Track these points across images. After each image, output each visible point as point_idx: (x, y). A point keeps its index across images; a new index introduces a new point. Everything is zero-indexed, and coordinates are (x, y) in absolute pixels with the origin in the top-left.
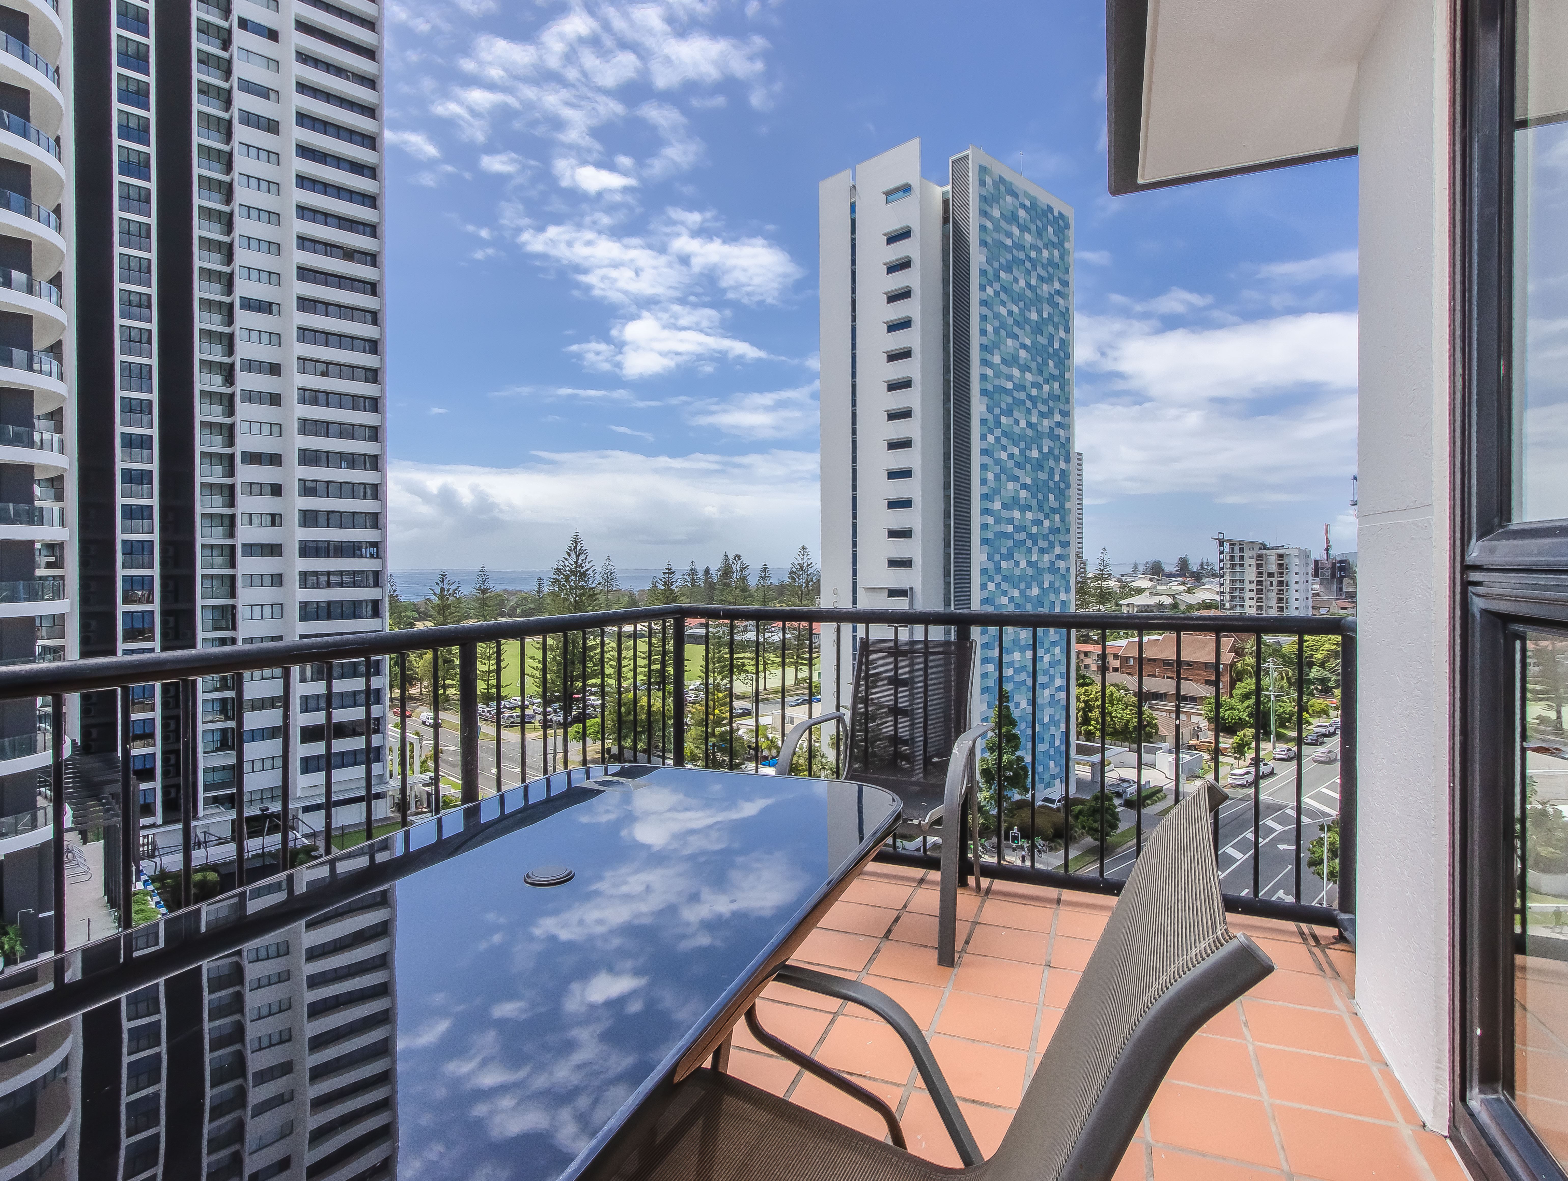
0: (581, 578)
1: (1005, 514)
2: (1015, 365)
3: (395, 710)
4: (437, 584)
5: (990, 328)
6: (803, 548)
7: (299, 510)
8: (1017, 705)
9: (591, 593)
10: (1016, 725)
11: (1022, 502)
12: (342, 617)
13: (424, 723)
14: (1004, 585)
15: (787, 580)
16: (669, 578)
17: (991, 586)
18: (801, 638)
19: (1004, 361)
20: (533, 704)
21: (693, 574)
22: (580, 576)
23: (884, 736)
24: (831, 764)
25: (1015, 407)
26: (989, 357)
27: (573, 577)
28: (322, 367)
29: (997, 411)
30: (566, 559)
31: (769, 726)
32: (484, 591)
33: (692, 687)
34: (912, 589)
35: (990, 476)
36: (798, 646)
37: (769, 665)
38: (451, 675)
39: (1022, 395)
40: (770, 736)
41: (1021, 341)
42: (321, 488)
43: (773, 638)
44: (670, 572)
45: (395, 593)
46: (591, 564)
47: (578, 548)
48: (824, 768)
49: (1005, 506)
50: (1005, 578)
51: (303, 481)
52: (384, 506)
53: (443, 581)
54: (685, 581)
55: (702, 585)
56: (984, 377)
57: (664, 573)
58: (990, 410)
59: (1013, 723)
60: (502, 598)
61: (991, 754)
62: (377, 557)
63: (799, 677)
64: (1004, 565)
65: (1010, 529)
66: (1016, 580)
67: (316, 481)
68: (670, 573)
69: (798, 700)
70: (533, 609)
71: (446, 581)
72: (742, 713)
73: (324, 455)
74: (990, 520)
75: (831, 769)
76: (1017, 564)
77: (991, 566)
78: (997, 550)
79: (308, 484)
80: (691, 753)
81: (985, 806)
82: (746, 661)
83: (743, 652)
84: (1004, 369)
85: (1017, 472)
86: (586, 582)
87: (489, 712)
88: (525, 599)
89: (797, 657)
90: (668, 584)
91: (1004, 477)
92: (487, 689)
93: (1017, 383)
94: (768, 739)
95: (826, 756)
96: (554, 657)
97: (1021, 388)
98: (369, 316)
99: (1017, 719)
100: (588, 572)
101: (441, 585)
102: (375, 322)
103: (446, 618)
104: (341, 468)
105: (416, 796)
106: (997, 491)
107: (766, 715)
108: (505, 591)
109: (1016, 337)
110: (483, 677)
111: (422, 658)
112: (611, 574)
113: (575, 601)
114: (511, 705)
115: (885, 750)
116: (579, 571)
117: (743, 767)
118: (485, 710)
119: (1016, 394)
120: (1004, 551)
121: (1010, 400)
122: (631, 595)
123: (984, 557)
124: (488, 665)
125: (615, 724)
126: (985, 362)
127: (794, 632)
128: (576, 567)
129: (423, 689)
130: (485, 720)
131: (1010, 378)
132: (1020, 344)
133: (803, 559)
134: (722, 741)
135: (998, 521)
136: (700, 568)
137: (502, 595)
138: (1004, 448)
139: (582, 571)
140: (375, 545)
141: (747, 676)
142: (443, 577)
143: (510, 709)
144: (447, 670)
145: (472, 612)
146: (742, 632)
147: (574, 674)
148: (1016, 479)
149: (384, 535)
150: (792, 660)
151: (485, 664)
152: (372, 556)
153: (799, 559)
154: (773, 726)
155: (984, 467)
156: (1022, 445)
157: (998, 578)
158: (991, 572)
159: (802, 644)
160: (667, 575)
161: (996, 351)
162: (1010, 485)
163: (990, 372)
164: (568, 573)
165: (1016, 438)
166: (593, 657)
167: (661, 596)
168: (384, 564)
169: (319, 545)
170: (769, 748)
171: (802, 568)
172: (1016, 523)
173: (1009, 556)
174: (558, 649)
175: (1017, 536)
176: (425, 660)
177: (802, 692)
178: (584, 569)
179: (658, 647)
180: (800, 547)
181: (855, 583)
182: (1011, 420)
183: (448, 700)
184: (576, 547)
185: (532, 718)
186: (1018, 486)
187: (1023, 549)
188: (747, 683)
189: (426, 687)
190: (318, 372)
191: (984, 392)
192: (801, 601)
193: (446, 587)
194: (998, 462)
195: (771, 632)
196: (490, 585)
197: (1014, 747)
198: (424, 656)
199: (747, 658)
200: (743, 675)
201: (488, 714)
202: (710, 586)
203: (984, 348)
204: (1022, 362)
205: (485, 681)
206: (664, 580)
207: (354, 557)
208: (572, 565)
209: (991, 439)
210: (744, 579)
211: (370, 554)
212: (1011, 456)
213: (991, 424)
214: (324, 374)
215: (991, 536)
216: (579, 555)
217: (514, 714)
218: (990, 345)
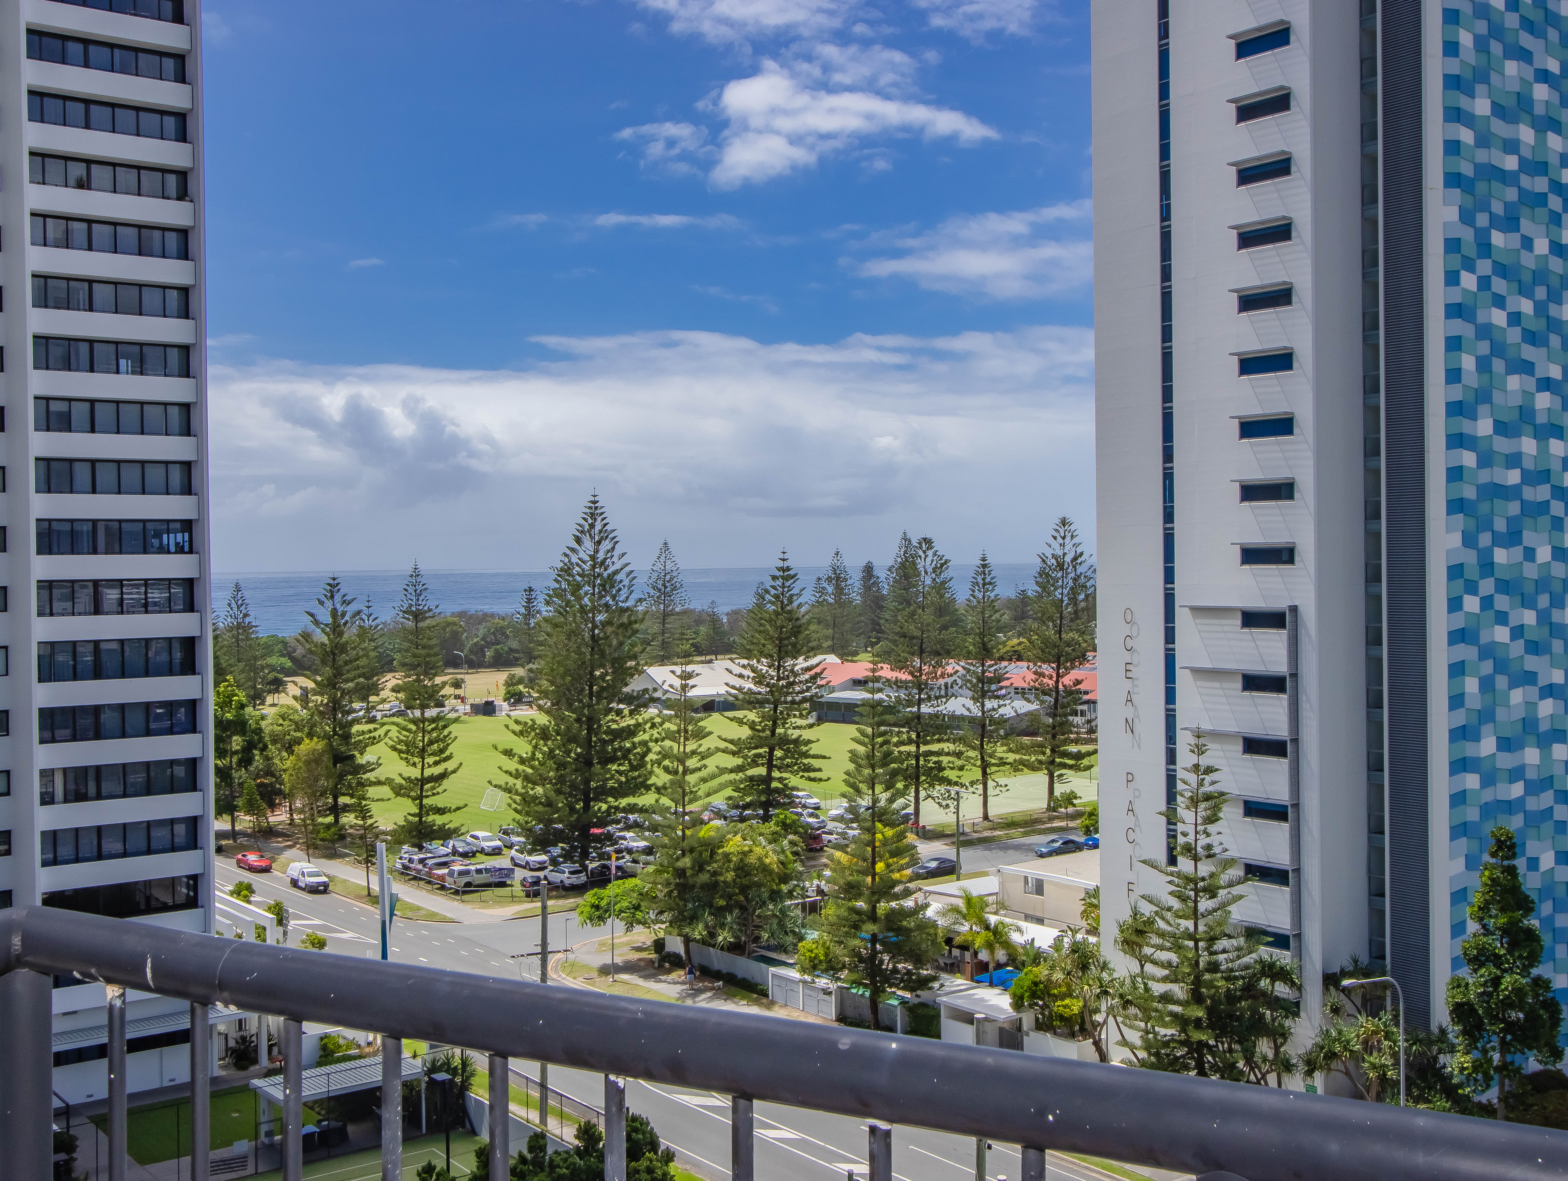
0: (605, 590)
1: (1502, 445)
2: (1525, 117)
3: (240, 856)
4: (321, 603)
5: (1466, 39)
6: (1064, 522)
7: (37, 459)
8: (1533, 864)
9: (625, 620)
10: (1532, 910)
11: (1541, 419)
12: (123, 673)
13: (295, 883)
14: (1502, 602)
15: (1032, 589)
16: (783, 586)
17: (1471, 604)
18: (1060, 711)
19: (1498, 110)
20: (510, 847)
21: (838, 578)
22: (603, 585)
23: (1235, 926)
24: (1122, 984)
25: (1525, 211)
26: (1464, 102)
27: (587, 588)
28: (77, 170)
29: (1482, 220)
30: (573, 550)
31: (991, 899)
32: (418, 616)
33: (834, 812)
34: (1294, 609)
35: (1468, 363)
36: (1054, 727)
37: (994, 769)
38: (350, 786)
39: (1541, 184)
40: (993, 919)
41: (1538, 64)
42: (80, 412)
43: (1002, 711)
44: (786, 574)
45: (247, 620)
46: (624, 560)
47: (598, 526)
48: (1106, 993)
49: (1501, 428)
50: (1504, 586)
51: (43, 400)
52: (202, 448)
53: (332, 597)
54: (822, 591)
55: (858, 600)
56: (1452, 147)
57: (774, 578)
58: (1466, 217)
59: (1526, 905)
60: (455, 628)
61: (1475, 971)
62: (191, 552)
63: (1057, 793)
64: (1500, 556)
65: (1513, 477)
66: (1529, 588)
67: (70, 400)
68: (786, 578)
69: (1053, 841)
70: (516, 651)
71: (338, 598)
72: (938, 868)
73: (84, 348)
74: (1469, 459)
75: (1121, 996)
76: (1530, 554)
77: (1470, 558)
78: (1486, 524)
79: (54, 407)
80: (826, 955)
81: (1460, 1085)
82: (945, 760)
83: (939, 741)
84: (1499, 128)
85: (1529, 352)
86: (614, 597)
87: (422, 861)
88: (501, 630)
89: (1053, 751)
90: (783, 600)
91: (1498, 365)
92: (420, 815)
93: (1530, 157)
94: (987, 928)
95: (1111, 966)
96: (551, 751)
97: (1538, 167)
98: (169, 64)
99: (1534, 896)
100: (618, 577)
101: (329, 604)
102: (181, 77)
103: (338, 673)
104: (118, 372)
105: (269, 1035)
106: (1483, 396)
107: (985, 874)
108: (462, 614)
109: (1525, 56)
110: (412, 790)
111: (292, 753)
112: (672, 579)
113: (593, 636)
114: (467, 849)
115: (1239, 957)
116: (599, 575)
117: (936, 985)
118: (416, 857)
119: (1525, 181)
120: (1500, 525)
121: (1512, 194)
122: (714, 620)
123: (1456, 539)
124: (420, 766)
125: (671, 891)
126: (1454, 115)
127: (1046, 698)
128: (594, 567)
129: (295, 816)
130: (415, 878)
131: (1511, 146)
132: (1536, 70)
133: (1063, 545)
134: (890, 929)
135: (1485, 460)
136: (853, 564)
137: (454, 624)
138: (1499, 302)
139: (605, 574)
140: (187, 525)
141: (949, 791)
142: (333, 587)
143: (465, 855)
144: (341, 777)
145: (397, 656)
146: (937, 698)
147: (593, 784)
148: (1526, 368)
149: (202, 507)
150: (1041, 757)
151: (414, 764)
152: (180, 550)
153: (1055, 545)
154: (1000, 897)
155: (1454, 344)
156: (1541, 293)
157: (1487, 586)
158: (1471, 573)
159: (1062, 724)
160: (779, 582)
161: (1480, 88)
162: (1514, 382)
163: (1466, 136)
164: (579, 579)
165: (1527, 277)
166: (629, 751)
167: (768, 627)
168: (203, 566)
169: (77, 527)
170: (990, 946)
171: (1061, 566)
172: (1528, 464)
173: (1512, 538)
174: (558, 734)
175: (1528, 493)
176: (298, 756)
177: (1063, 824)
178: (610, 571)
179: (763, 730)
180: (1058, 521)
181: (1169, 599)
182: (1514, 240)
183: (342, 837)
184: (592, 526)
185: (507, 876)
186: (1530, 383)
187: (1544, 521)
188: (947, 806)
189: (301, 811)
190: (72, 181)
191: (1453, 180)
192: (1060, 632)
193: (340, 609)
194: (1485, 331)
195: (998, 697)
196: (430, 602)
197: (1527, 958)
198: (296, 748)
199: (948, 754)
200: (939, 789)
201: (420, 867)
202: (875, 601)
203: (1452, 82)
204: (1539, 110)
205: (414, 799)
206: (773, 592)
207: (145, 552)
208: (583, 562)
209: (1469, 281)
210: (941, 587)
211: (177, 544)
212: (1515, 318)
213: (1469, 249)
214: (83, 184)
215: (1469, 492)
216: (599, 542)
217: (473, 868)
218: (1468, 75)
